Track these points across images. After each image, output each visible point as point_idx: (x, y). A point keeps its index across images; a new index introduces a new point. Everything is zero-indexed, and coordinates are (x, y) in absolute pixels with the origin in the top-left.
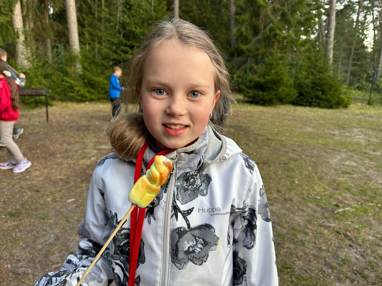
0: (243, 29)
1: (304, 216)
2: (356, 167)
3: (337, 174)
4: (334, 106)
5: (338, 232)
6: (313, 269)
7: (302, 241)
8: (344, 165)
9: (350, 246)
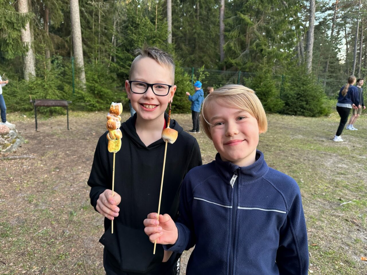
0: (232, 44)
1: (317, 208)
2: (348, 169)
3: (333, 175)
4: (317, 115)
5: (346, 220)
6: (334, 246)
7: (320, 226)
8: (337, 167)
9: (358, 230)
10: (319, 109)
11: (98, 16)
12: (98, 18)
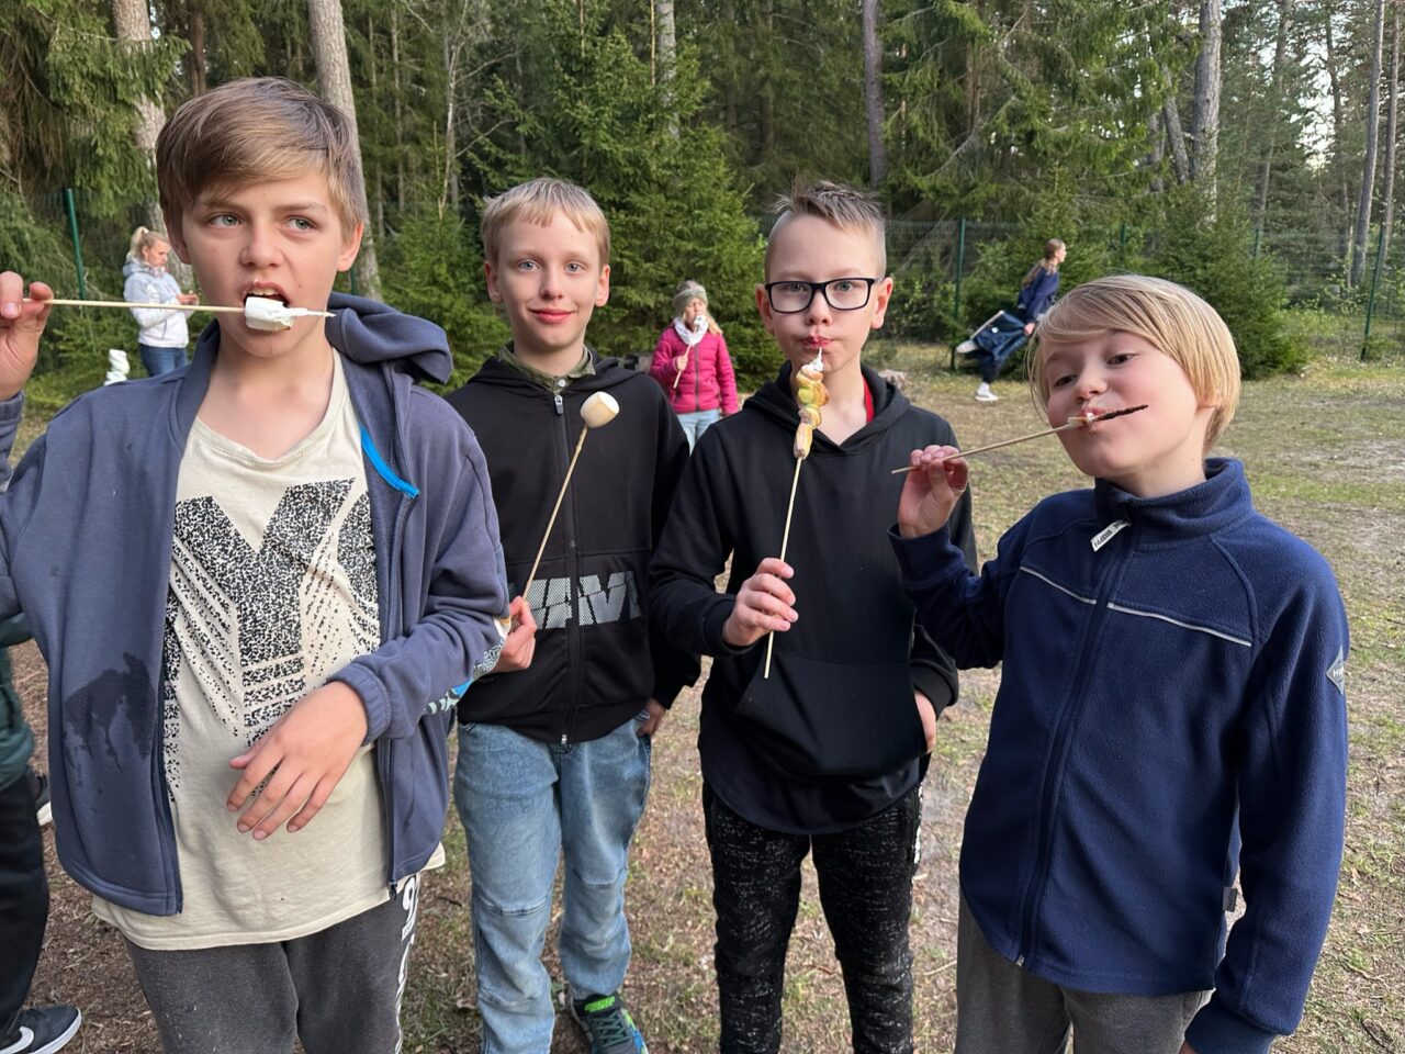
0: (915, 119)
10: (1266, 347)
11: (390, 35)
12: (390, 41)
